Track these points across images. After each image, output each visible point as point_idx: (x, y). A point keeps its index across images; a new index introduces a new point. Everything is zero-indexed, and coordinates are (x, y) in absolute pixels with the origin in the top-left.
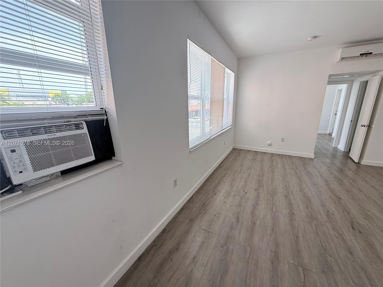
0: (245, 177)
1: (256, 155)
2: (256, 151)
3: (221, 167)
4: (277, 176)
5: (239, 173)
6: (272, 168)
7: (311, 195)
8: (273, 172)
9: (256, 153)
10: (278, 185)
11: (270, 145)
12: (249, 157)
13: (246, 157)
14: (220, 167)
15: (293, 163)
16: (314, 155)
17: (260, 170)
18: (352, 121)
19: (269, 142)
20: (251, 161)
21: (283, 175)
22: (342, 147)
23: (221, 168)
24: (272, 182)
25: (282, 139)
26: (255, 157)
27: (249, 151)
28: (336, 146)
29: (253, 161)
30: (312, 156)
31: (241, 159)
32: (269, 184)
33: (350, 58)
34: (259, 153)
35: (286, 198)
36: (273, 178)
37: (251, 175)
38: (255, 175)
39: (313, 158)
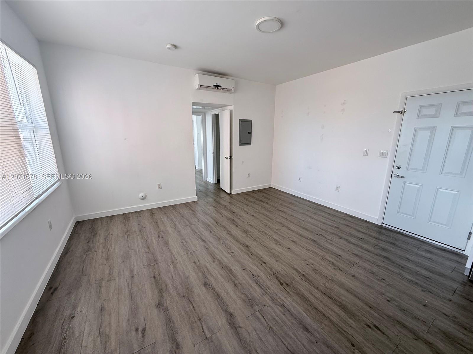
0: (126, 285)
1: (127, 222)
2: (124, 214)
3: (56, 289)
4: (175, 250)
5: (108, 281)
6: (162, 237)
7: (226, 260)
8: (166, 244)
9: (125, 216)
10: (184, 267)
11: (144, 198)
12: (117, 230)
13: (111, 233)
14: (52, 293)
15: (183, 217)
16: (197, 197)
17: (147, 250)
18: (213, 153)
19: (141, 195)
20: (123, 237)
21: (181, 243)
22: (211, 179)
23: (54, 294)
24: (175, 267)
25: (159, 185)
26: (127, 226)
27: (112, 217)
28: (205, 180)
29: (126, 237)
30: (194, 198)
31: (102, 241)
32: (173, 274)
33: (206, 87)
34: (130, 215)
35: (207, 289)
36: (172, 258)
37: (135, 271)
38: (142, 267)
39: (197, 200)
